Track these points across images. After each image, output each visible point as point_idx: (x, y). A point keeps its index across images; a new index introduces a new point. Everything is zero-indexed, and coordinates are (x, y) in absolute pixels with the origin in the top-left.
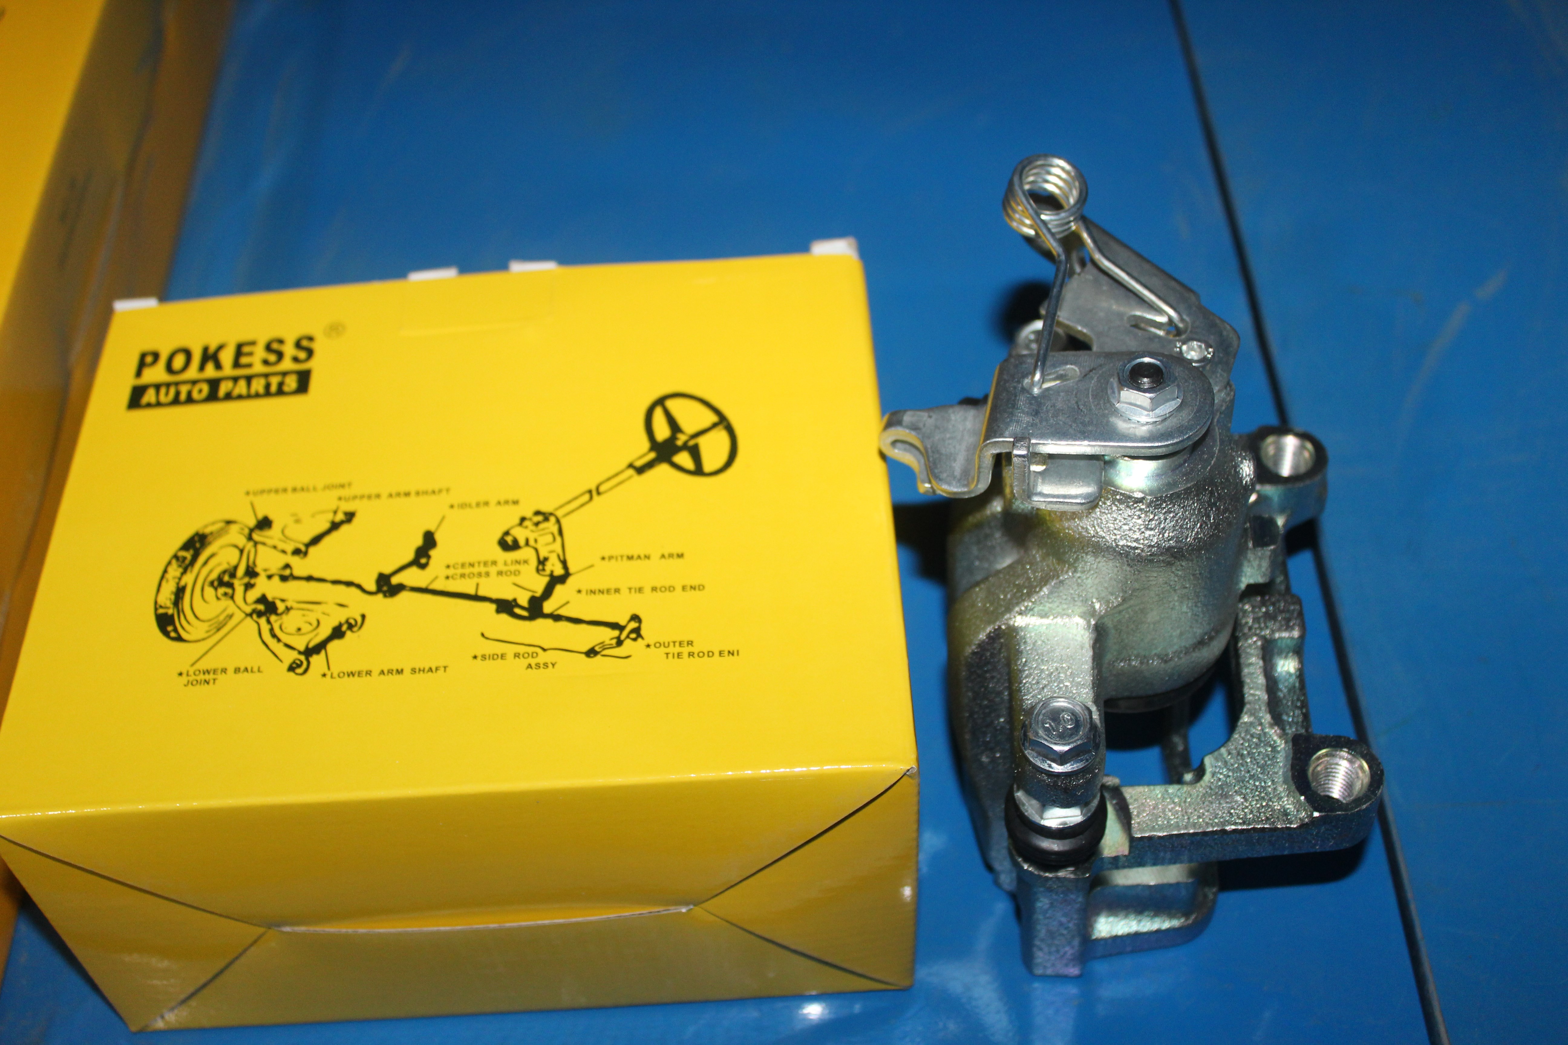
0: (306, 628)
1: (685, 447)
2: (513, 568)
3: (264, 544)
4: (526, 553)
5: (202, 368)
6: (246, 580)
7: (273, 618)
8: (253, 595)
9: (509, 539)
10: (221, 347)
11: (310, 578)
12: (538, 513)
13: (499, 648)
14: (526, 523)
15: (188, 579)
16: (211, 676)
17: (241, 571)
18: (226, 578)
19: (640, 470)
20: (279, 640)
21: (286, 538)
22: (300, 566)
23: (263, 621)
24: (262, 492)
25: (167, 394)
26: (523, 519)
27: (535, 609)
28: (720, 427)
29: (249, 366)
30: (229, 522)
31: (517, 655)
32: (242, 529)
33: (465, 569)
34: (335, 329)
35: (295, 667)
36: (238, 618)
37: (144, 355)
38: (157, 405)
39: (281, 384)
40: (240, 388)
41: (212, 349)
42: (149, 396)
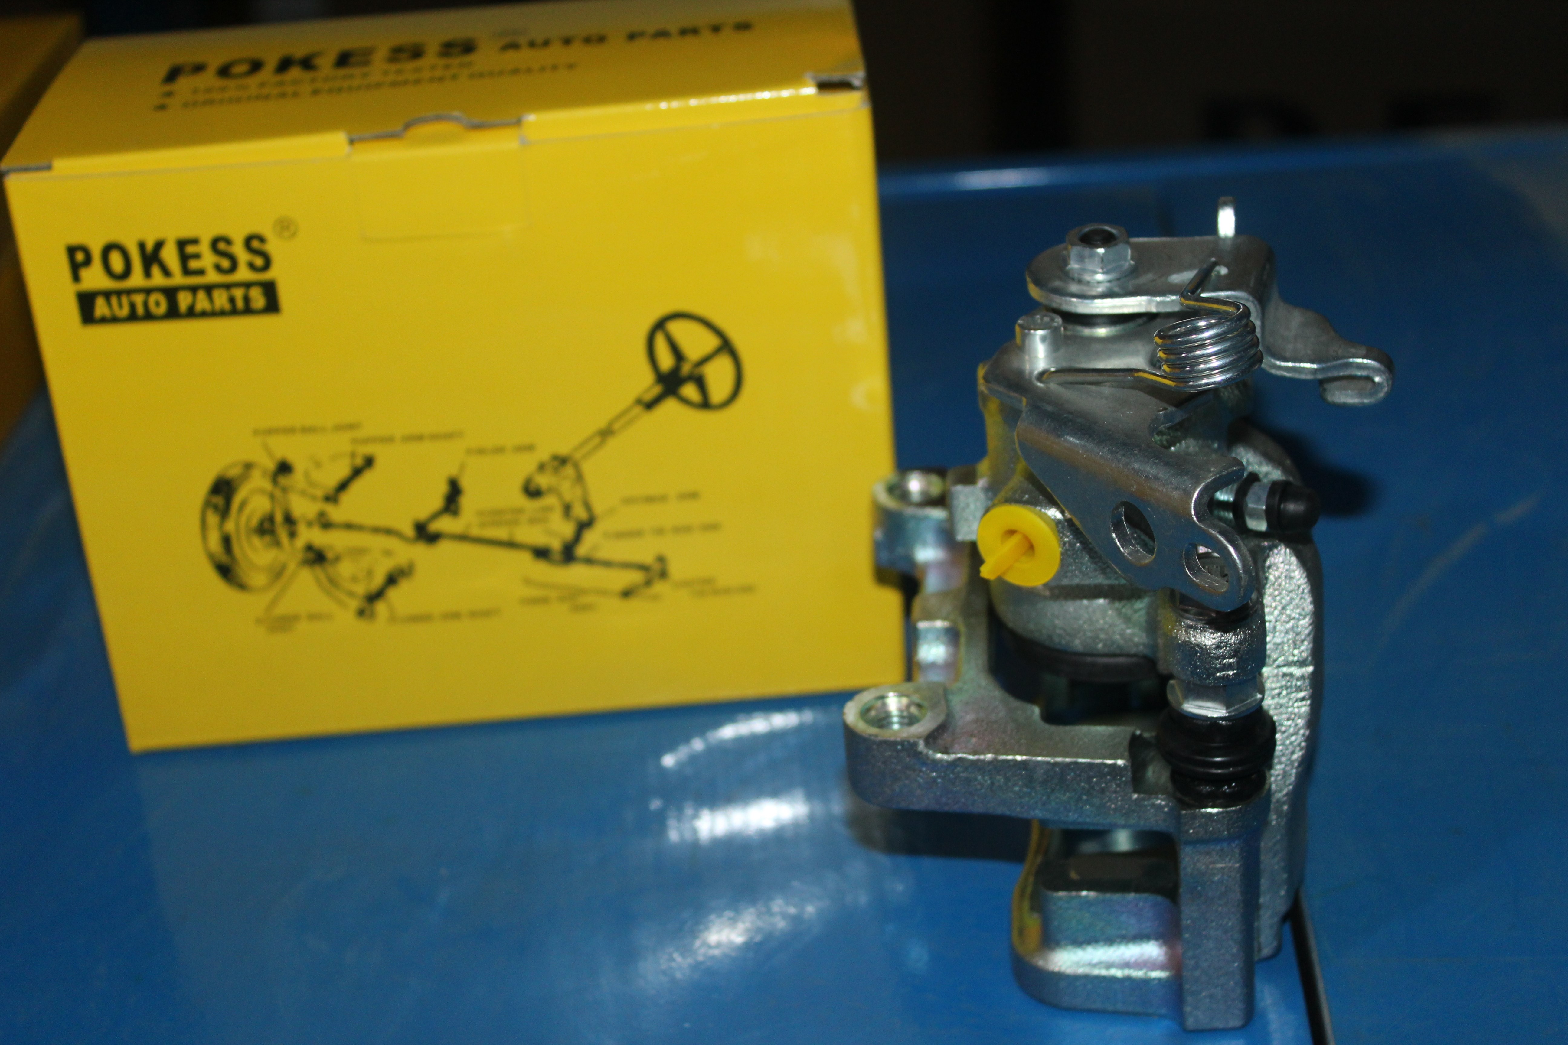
0: (360, 575)
1: (690, 378)
2: (540, 515)
3: (292, 490)
4: (549, 500)
6: (287, 527)
7: (326, 566)
8: (300, 543)
9: (532, 488)
10: (159, 245)
11: (349, 526)
12: (555, 458)
13: (543, 593)
14: (547, 469)
15: (230, 526)
16: (287, 623)
17: (279, 518)
18: (267, 525)
19: (650, 405)
20: (338, 588)
21: (312, 484)
22: (336, 514)
23: (317, 568)
24: (270, 431)
25: (120, 306)
26: (542, 466)
27: (568, 554)
28: (723, 352)
29: (201, 272)
30: (248, 466)
31: (560, 599)
32: (264, 473)
33: (496, 516)
34: (285, 227)
35: (361, 613)
36: (292, 566)
37: (71, 251)
38: (114, 320)
39: (247, 299)
40: (202, 303)
41: (150, 246)
42: (101, 308)
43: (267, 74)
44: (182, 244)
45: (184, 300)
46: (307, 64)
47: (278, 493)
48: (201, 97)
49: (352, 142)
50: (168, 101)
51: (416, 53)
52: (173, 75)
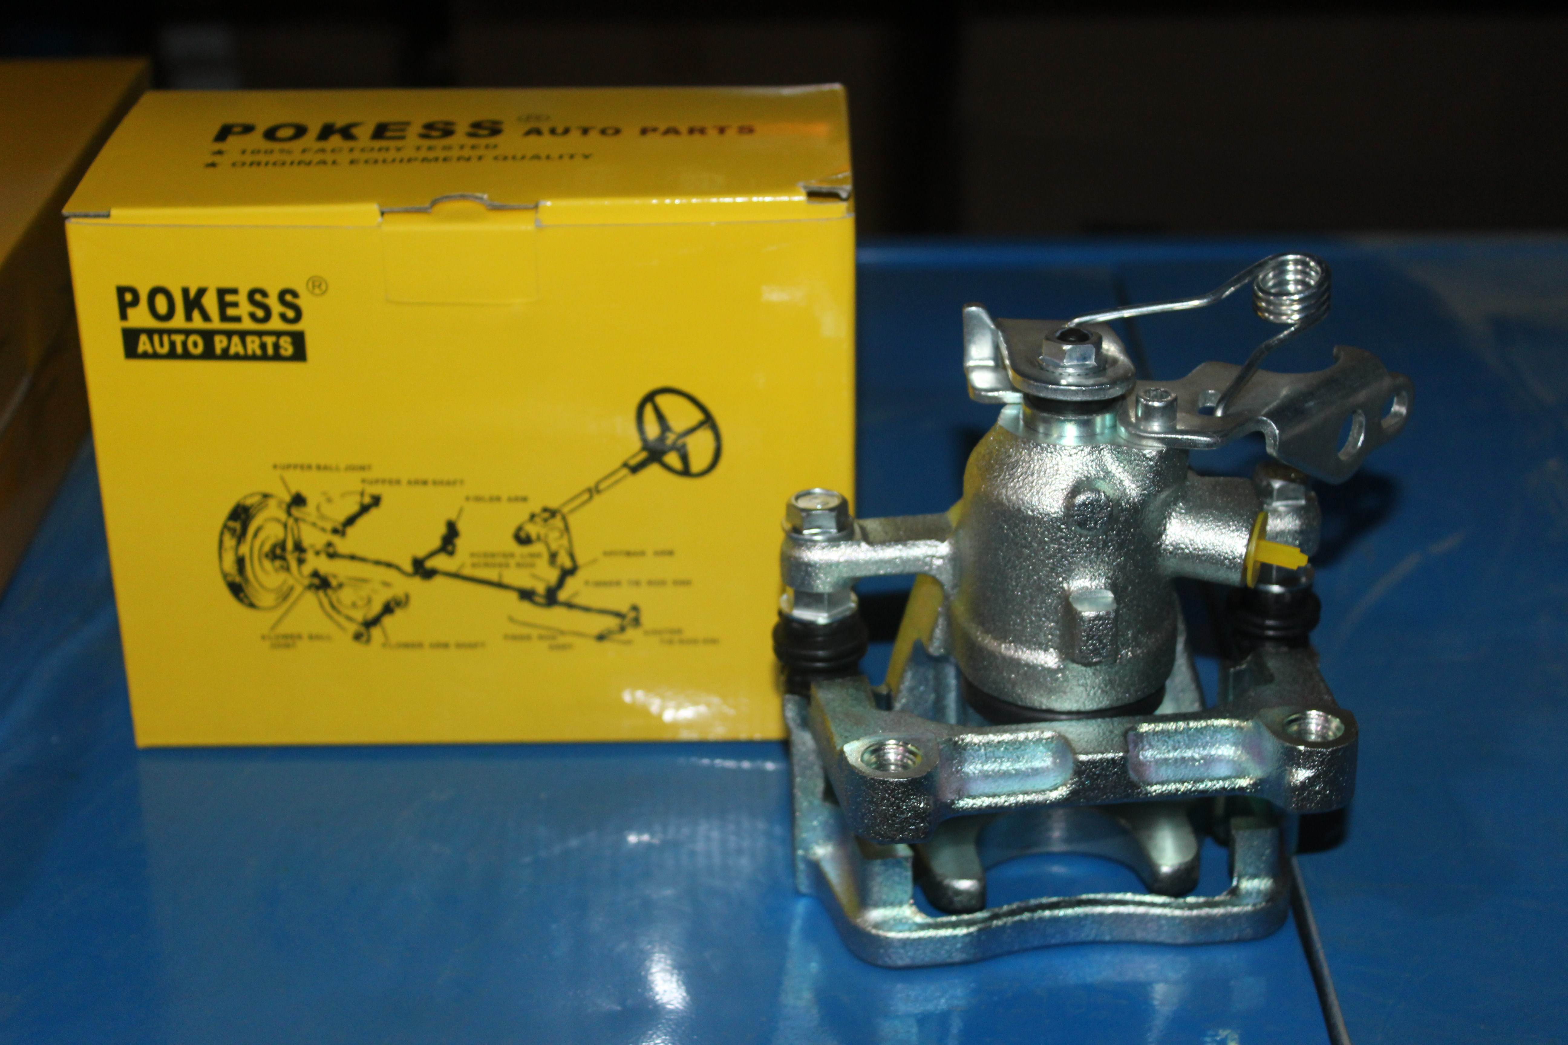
0: (360, 603)
1: (674, 448)
2: (529, 560)
3: (304, 521)
4: (537, 548)
5: (189, 317)
6: (296, 554)
7: (330, 592)
8: (307, 569)
9: (523, 535)
10: (201, 292)
11: (353, 558)
12: (545, 510)
13: (525, 631)
14: (538, 519)
15: (244, 549)
16: (290, 641)
17: (290, 545)
18: (278, 551)
19: (635, 469)
20: (338, 612)
21: (323, 517)
22: (342, 545)
23: (321, 593)
24: (288, 467)
25: (162, 345)
26: (533, 517)
27: (551, 598)
28: (705, 426)
30: (266, 496)
31: (541, 637)
32: (280, 503)
33: (488, 558)
34: (317, 284)
35: (357, 637)
36: (299, 589)
37: (121, 291)
38: (155, 356)
39: (276, 346)
40: (236, 346)
41: (192, 293)
42: (144, 344)
43: (309, 140)
44: (222, 293)
45: (220, 343)
46: (347, 133)
47: (291, 522)
48: (248, 158)
49: (383, 214)
50: (217, 159)
51: (447, 131)
52: (224, 133)
